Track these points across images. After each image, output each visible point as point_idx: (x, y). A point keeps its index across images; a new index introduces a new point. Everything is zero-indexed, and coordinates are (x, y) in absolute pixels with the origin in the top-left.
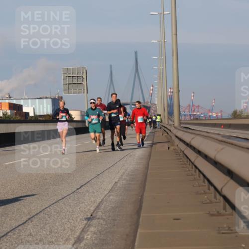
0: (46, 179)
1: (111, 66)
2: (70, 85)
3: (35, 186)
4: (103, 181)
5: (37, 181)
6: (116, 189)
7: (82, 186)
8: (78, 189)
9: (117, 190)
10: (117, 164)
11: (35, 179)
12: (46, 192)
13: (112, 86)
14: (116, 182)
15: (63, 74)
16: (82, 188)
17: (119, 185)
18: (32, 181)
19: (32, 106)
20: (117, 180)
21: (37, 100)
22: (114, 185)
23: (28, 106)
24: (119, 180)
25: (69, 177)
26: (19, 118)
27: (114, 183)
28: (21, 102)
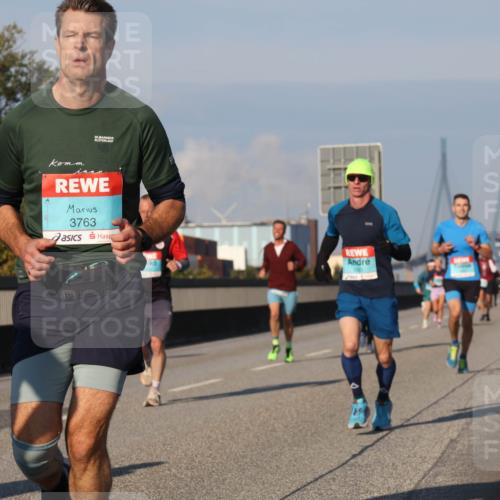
0: (274, 430)
1: (444, 142)
2: (338, 191)
3: (246, 447)
4: (419, 437)
5: (251, 435)
6: (453, 457)
7: (367, 447)
8: (354, 456)
9: (456, 459)
10: (455, 394)
11: (248, 429)
12: (274, 464)
13: (444, 191)
14: (452, 441)
15: (322, 161)
16: (365, 454)
17: (459, 447)
18: (238, 433)
19: (240, 244)
20: (455, 435)
21: (255, 229)
22: (448, 447)
23: (231, 244)
24: (459, 436)
25: (332, 426)
26: (207, 273)
27: (447, 442)
28: (214, 235)
